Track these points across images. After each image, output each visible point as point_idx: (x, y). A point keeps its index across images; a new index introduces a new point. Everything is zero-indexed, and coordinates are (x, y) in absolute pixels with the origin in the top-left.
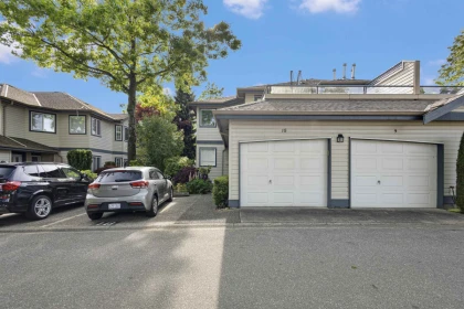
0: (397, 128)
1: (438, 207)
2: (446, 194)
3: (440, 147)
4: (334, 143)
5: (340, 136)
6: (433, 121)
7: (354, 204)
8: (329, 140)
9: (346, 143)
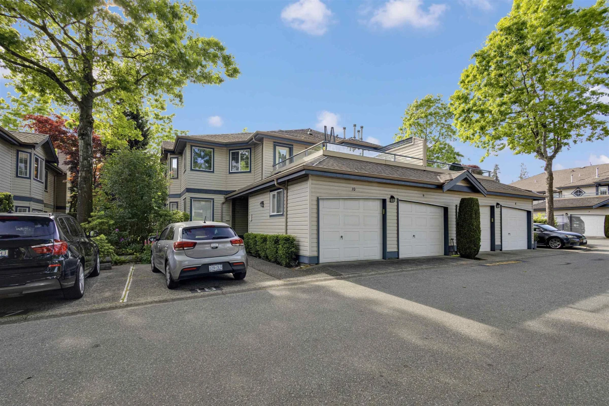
0: (424, 193)
1: (445, 255)
2: (450, 245)
3: (446, 210)
4: (388, 203)
5: (392, 197)
6: (448, 190)
7: (401, 256)
8: (384, 201)
9: (395, 203)
